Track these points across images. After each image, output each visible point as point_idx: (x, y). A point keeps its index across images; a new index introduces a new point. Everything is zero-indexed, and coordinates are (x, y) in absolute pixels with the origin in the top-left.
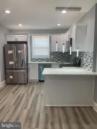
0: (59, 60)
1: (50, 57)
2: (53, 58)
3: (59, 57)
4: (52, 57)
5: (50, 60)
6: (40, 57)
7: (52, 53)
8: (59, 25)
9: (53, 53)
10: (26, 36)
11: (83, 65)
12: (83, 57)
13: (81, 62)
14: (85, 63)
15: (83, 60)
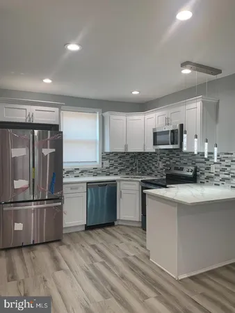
0: (120, 170)
1: (103, 163)
2: (108, 166)
3: (120, 164)
4: (107, 164)
5: (100, 172)
6: (77, 166)
7: (105, 156)
8: (135, 93)
9: (108, 154)
10: (57, 110)
11: (208, 178)
12: (207, 162)
13: (198, 173)
14: (215, 175)
15: (208, 169)
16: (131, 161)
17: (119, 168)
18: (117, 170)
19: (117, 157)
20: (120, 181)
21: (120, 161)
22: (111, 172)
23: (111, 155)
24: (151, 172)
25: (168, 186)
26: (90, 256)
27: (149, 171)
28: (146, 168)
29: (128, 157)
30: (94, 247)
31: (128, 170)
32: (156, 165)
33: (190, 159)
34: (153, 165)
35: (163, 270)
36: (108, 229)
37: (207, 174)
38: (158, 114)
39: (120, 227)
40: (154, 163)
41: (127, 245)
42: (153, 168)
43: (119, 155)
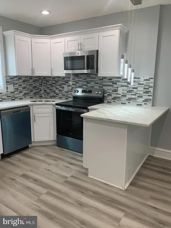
0: (25, 94)
1: (7, 88)
2: (13, 91)
3: (25, 88)
4: (11, 88)
5: (5, 97)
7: (9, 80)
9: (12, 78)
11: (115, 98)
12: (115, 86)
13: (105, 95)
14: (122, 96)
15: (116, 91)
16: (34, 85)
17: (24, 92)
18: (21, 94)
19: (21, 81)
20: (32, 105)
21: (24, 86)
22: (16, 96)
23: (15, 79)
24: (55, 95)
25: (89, 107)
26: (29, 188)
27: (52, 94)
28: (48, 91)
29: (31, 81)
30: (25, 176)
31: (32, 93)
32: (61, 89)
33: (97, 83)
34: (57, 88)
35: (106, 184)
36: (26, 152)
37: (113, 96)
38: (68, 39)
39: (36, 148)
40: (57, 87)
41: (57, 166)
42: (57, 91)
43: (23, 79)
